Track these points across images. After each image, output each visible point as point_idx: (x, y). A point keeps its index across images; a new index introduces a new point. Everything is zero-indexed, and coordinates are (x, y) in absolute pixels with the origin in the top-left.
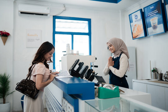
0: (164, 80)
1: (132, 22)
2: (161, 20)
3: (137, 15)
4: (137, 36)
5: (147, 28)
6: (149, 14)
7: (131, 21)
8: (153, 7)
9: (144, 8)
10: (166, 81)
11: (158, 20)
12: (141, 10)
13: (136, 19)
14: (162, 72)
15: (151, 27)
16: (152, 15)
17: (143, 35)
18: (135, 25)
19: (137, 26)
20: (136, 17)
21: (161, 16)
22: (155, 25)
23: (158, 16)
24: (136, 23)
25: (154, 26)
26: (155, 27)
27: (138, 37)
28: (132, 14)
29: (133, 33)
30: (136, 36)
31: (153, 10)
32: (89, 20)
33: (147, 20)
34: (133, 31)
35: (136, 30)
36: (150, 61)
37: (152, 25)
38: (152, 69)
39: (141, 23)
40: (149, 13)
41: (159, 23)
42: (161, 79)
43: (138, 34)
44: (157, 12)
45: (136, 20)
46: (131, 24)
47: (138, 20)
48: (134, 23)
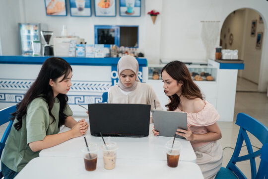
2: (89, 4)
4: (55, 13)
5: (71, 7)
11: (86, 3)
15: (76, 7)
17: (64, 13)
18: (53, 0)
19: (55, 1)
21: (89, 1)
22: (81, 7)
26: (80, 9)
29: (48, 8)
30: (53, 12)
35: (54, 6)
37: (78, 6)
41: (86, 7)
43: (56, 11)
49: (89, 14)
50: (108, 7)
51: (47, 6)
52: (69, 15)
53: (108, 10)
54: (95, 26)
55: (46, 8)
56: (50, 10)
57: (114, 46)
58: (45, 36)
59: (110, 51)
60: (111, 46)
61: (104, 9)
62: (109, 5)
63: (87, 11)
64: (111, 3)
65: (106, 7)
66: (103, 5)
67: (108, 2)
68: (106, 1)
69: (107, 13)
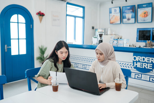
2: (134, 16)
3: (116, 9)
5: (123, 18)
7: (110, 12)
8: (129, 8)
9: (123, 7)
12: (120, 7)
15: (126, 18)
16: (128, 12)
17: (119, 22)
18: (114, 16)
20: (116, 11)
21: (134, 14)
22: (129, 18)
24: (115, 14)
26: (129, 19)
27: (114, 23)
28: (112, 8)
29: (111, 20)
31: (129, 9)
32: (84, 8)
34: (111, 19)
35: (114, 19)
39: (119, 15)
40: (126, 11)
41: (132, 17)
43: (115, 21)
44: (132, 11)
45: (115, 13)
46: (111, 14)
47: (117, 13)
48: (112, 14)
49: (134, 22)
50: (146, 17)
51: (110, 19)
52: (122, 23)
54: (138, 29)
55: (110, 20)
56: (112, 21)
57: (149, 41)
58: (99, 34)
59: (146, 44)
60: (147, 41)
61: (144, 18)
62: (147, 15)
63: (133, 20)
65: (145, 17)
66: (143, 16)
67: (146, 14)
68: (145, 13)
69: (146, 20)
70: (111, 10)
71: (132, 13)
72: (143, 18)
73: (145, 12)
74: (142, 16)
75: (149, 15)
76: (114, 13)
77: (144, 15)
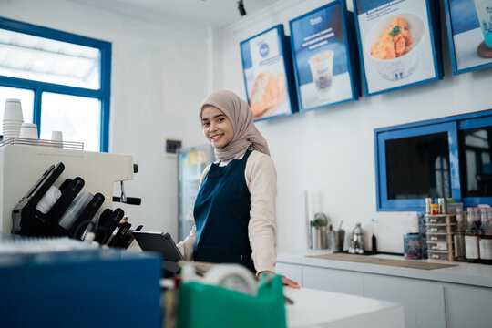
0: (352, 250)
1: (250, 66)
2: (345, 59)
3: (266, 42)
4: (266, 110)
5: (299, 85)
6: (305, 42)
7: (246, 64)
9: (291, 22)
10: (357, 253)
11: (335, 60)
12: (280, 28)
13: (264, 55)
14: (343, 228)
15: (312, 81)
16: (317, 45)
17: (284, 106)
18: (260, 76)
19: (266, 77)
21: (342, 50)
22: (324, 75)
23: (332, 50)
24: (264, 69)
25: (322, 78)
26: (324, 83)
27: (266, 115)
28: (251, 42)
29: (253, 102)
30: (262, 109)
31: (319, 28)
33: (300, 61)
34: (253, 94)
35: (263, 92)
36: (306, 193)
37: (315, 76)
38: (312, 219)
39: (279, 67)
40: (306, 39)
41: (337, 70)
42: (340, 250)
43: (268, 106)
44: (332, 34)
45: (263, 59)
46: (248, 71)
47: (270, 61)
48: (255, 70)
49: (350, 94)
50: (405, 53)
51: (250, 94)
53: (407, 61)
54: (378, 133)
56: (257, 104)
60: (428, 200)
62: (408, 42)
63: (342, 85)
64: (413, 33)
65: (398, 56)
66: (387, 49)
67: (403, 32)
68: (396, 32)
69: (405, 74)
70: (249, 52)
71: (334, 45)
72: (388, 61)
73: (395, 23)
74: (384, 53)
75: (419, 40)
76: (261, 64)
77: (391, 45)
